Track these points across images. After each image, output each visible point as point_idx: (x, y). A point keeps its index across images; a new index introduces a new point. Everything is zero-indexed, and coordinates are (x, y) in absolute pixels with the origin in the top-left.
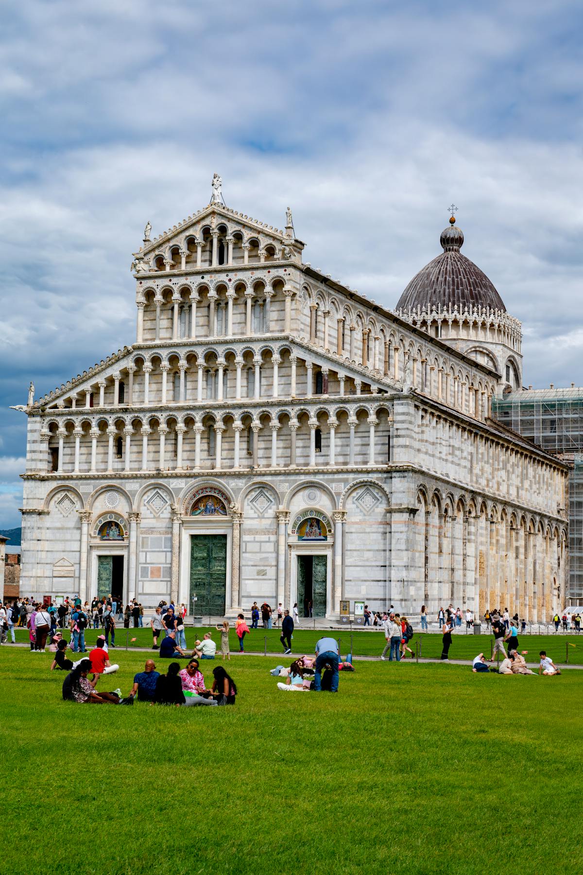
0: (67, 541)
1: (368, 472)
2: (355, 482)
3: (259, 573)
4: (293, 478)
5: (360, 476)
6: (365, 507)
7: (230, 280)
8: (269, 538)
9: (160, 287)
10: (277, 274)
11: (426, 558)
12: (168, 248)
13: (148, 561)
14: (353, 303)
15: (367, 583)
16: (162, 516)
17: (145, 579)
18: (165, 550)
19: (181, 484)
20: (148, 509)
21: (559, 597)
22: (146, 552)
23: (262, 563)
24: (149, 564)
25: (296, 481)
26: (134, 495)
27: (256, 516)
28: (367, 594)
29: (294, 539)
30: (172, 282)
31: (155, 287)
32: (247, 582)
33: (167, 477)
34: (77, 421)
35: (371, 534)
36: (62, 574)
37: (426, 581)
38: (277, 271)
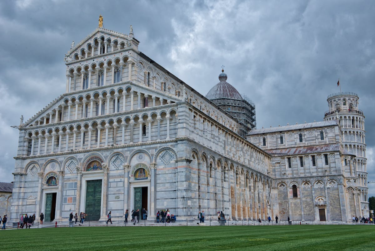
0: (33, 187)
1: (166, 142)
2: (160, 148)
3: (116, 198)
4: (131, 148)
5: (163, 145)
6: (166, 161)
7: (105, 60)
8: (121, 179)
9: (76, 67)
10: (125, 54)
11: (199, 187)
12: (80, 50)
13: (67, 195)
14: (170, 77)
15: (167, 200)
16: (74, 172)
17: (65, 204)
18: (75, 189)
19: (81, 156)
20: (68, 169)
21: (270, 209)
22: (66, 190)
23: (117, 193)
24: (67, 196)
25: (133, 150)
26: (61, 163)
27: (115, 169)
28: (167, 206)
29: (132, 179)
30: (81, 64)
31: (74, 68)
32: (111, 202)
33: (76, 153)
34: (40, 131)
35: (169, 174)
36: (30, 203)
37: (199, 199)
38: (125, 53)
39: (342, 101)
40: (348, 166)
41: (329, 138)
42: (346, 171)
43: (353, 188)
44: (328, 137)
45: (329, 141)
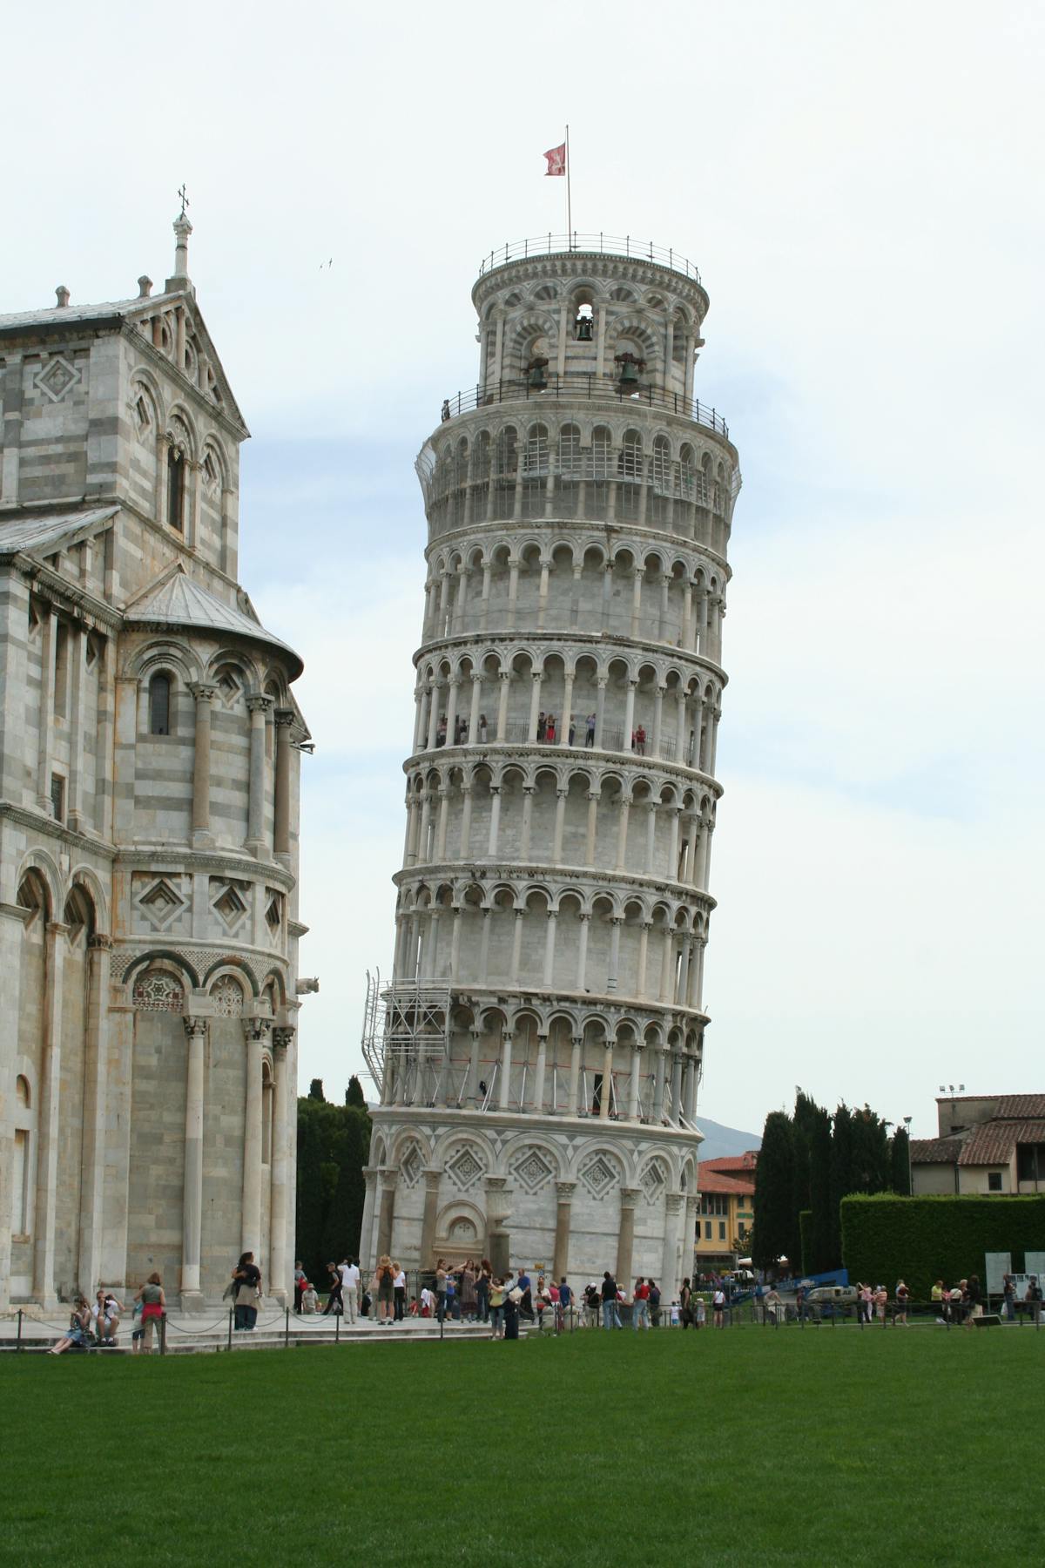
39: (564, 306)
40: (182, 741)
41: (31, 452)
42: (145, 788)
43: (190, 959)
44: (21, 445)
45: (23, 483)
